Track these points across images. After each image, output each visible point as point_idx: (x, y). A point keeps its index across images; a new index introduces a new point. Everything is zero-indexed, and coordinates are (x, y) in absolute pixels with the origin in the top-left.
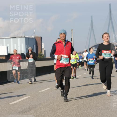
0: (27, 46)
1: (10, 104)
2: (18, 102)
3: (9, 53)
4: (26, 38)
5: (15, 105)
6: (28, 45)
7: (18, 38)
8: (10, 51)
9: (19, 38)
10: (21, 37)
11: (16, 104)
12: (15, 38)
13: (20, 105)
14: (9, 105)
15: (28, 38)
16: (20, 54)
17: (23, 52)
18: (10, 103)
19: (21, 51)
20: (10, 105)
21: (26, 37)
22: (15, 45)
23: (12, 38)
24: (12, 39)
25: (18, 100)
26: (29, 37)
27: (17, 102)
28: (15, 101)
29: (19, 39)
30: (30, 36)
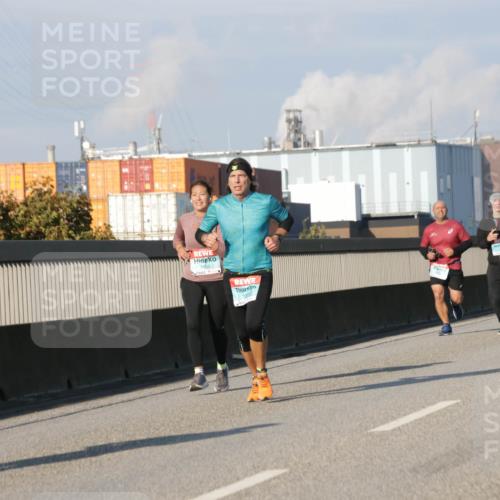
0: (442, 180)
1: (373, 430)
2: (407, 425)
3: (365, 211)
4: (439, 147)
5: (396, 436)
6: (449, 177)
7: (405, 149)
8: (368, 204)
9: (410, 149)
10: (419, 141)
11: (398, 433)
12: (394, 145)
13: (417, 439)
14: (370, 438)
15: (450, 147)
16: (413, 216)
17: (425, 209)
18: (374, 427)
19: (418, 202)
20: (371, 434)
21: (439, 141)
22: (393, 177)
23: (378, 146)
24: (377, 152)
25: (405, 415)
26: (451, 143)
27: (403, 426)
28: (393, 419)
29: (408, 153)
30: (458, 138)
